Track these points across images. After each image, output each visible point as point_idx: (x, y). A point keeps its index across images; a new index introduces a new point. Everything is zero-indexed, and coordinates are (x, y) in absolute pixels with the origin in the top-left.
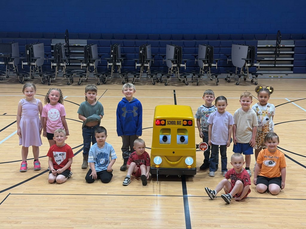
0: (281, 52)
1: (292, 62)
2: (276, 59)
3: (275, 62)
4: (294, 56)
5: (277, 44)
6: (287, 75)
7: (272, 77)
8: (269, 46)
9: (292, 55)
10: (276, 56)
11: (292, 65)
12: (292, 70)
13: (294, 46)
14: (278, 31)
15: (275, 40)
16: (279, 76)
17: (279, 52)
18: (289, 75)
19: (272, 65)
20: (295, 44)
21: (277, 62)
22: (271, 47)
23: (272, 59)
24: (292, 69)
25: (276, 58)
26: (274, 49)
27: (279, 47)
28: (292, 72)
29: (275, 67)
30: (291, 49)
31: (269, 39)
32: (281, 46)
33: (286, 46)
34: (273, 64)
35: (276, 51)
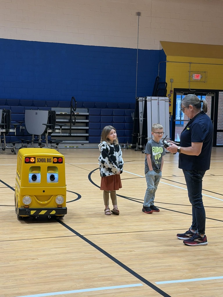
0: (77, 121)
1: (87, 131)
2: (71, 128)
3: (70, 132)
4: (89, 125)
5: (71, 112)
6: (83, 145)
7: (68, 147)
8: (63, 113)
9: (87, 124)
10: (71, 125)
11: (87, 135)
12: (87, 140)
13: (88, 114)
14: (73, 98)
15: (69, 107)
16: (75, 146)
17: (75, 121)
18: (85, 145)
19: (67, 135)
20: (89, 111)
21: (72, 131)
22: (65, 115)
23: (66, 127)
24: (87, 138)
25: (71, 126)
26: (69, 117)
27: (74, 115)
28: (88, 142)
29: (70, 136)
30: (85, 117)
31: (61, 107)
32: (76, 114)
33: (80, 114)
34: (69, 133)
35: (70, 119)
